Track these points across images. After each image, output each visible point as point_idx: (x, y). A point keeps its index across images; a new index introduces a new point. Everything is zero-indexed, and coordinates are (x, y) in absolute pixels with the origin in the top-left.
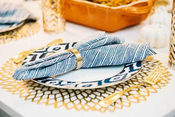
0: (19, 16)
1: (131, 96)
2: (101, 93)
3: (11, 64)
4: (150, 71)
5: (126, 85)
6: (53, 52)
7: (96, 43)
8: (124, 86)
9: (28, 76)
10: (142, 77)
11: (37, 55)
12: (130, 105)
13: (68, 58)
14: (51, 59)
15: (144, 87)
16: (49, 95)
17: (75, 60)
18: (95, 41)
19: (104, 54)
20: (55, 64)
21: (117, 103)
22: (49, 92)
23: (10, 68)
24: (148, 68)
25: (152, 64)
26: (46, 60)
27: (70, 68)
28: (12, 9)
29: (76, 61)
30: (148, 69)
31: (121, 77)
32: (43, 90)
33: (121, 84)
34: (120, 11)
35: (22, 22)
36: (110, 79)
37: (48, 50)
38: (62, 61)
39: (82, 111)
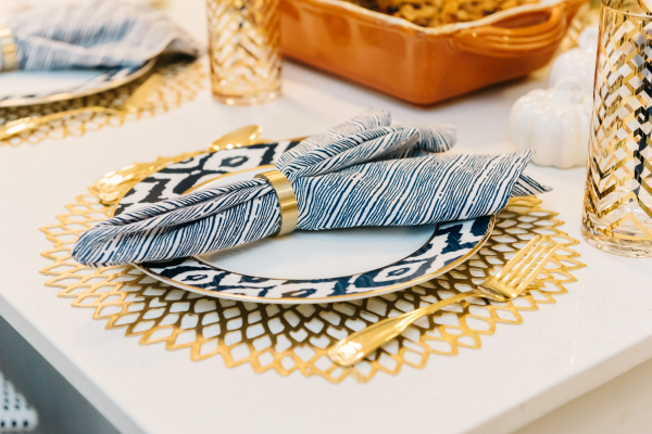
0: (138, 44)
1: (436, 333)
2: (344, 318)
3: (89, 206)
4: (516, 249)
5: (429, 292)
6: (220, 172)
7: (348, 152)
8: (422, 298)
9: (119, 254)
10: (486, 267)
11: (167, 181)
12: (424, 363)
13: (252, 199)
14: (197, 203)
15: (483, 303)
16: (182, 314)
17: (275, 207)
18: (349, 144)
19: (370, 188)
20: (209, 217)
21: (387, 353)
22: (185, 307)
23: (83, 219)
24: (514, 236)
25: (532, 223)
26: (180, 205)
27: (258, 230)
28: (118, 19)
29: (278, 209)
30: (512, 240)
31: (414, 268)
32: (168, 298)
33: (415, 290)
34: (451, 41)
35: (147, 62)
36: (375, 272)
37: (206, 167)
38: (230, 208)
39: (272, 373)
